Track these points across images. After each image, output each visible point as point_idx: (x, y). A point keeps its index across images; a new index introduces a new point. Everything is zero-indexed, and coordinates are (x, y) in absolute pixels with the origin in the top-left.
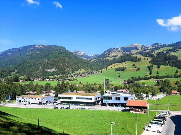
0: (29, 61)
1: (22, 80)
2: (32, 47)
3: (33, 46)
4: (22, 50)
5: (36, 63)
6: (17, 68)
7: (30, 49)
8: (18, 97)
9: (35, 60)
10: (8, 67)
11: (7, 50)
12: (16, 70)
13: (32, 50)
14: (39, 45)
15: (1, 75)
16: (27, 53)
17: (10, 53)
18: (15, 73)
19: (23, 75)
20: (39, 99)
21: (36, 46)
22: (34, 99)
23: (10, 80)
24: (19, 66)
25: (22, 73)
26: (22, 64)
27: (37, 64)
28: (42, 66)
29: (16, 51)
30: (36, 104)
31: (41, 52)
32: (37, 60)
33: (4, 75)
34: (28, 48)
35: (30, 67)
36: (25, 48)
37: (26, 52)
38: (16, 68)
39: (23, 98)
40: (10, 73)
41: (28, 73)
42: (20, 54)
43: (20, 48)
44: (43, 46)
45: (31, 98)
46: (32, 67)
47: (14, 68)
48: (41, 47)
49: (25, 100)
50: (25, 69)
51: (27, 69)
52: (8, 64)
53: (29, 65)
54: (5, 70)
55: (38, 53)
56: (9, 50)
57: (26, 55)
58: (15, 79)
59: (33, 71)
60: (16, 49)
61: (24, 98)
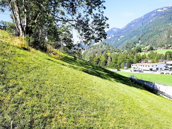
0: (152, 29)
1: (144, 51)
2: (154, 13)
3: (155, 11)
4: (144, 19)
5: (160, 30)
6: (141, 39)
7: (152, 16)
8: (133, 64)
9: (158, 26)
10: (132, 39)
11: (130, 23)
12: (140, 41)
13: (155, 16)
14: (162, 8)
15: (127, 48)
16: (150, 20)
17: (133, 25)
18: (139, 44)
19: (147, 46)
20: (149, 66)
21: (158, 11)
22: (145, 66)
23: (133, 51)
24: (142, 36)
25: (146, 43)
26: (145, 34)
27: (161, 32)
28: (167, 32)
29: (138, 21)
30: (147, 70)
31: (165, 16)
32: (161, 26)
33: (129, 48)
34: (150, 15)
35: (153, 36)
36: (147, 16)
37: (148, 20)
38: (139, 39)
39: (136, 65)
40: (135, 45)
41: (152, 42)
42: (142, 24)
43: (142, 17)
44: (167, 7)
45: (142, 66)
46: (156, 36)
47: (137, 39)
48: (164, 10)
49: (138, 67)
50: (149, 38)
51: (150, 38)
52: (132, 36)
53: (152, 33)
54: (129, 42)
55: (161, 19)
56: (132, 22)
57: (148, 23)
58: (138, 50)
59: (156, 40)
60: (138, 19)
61: (138, 66)
